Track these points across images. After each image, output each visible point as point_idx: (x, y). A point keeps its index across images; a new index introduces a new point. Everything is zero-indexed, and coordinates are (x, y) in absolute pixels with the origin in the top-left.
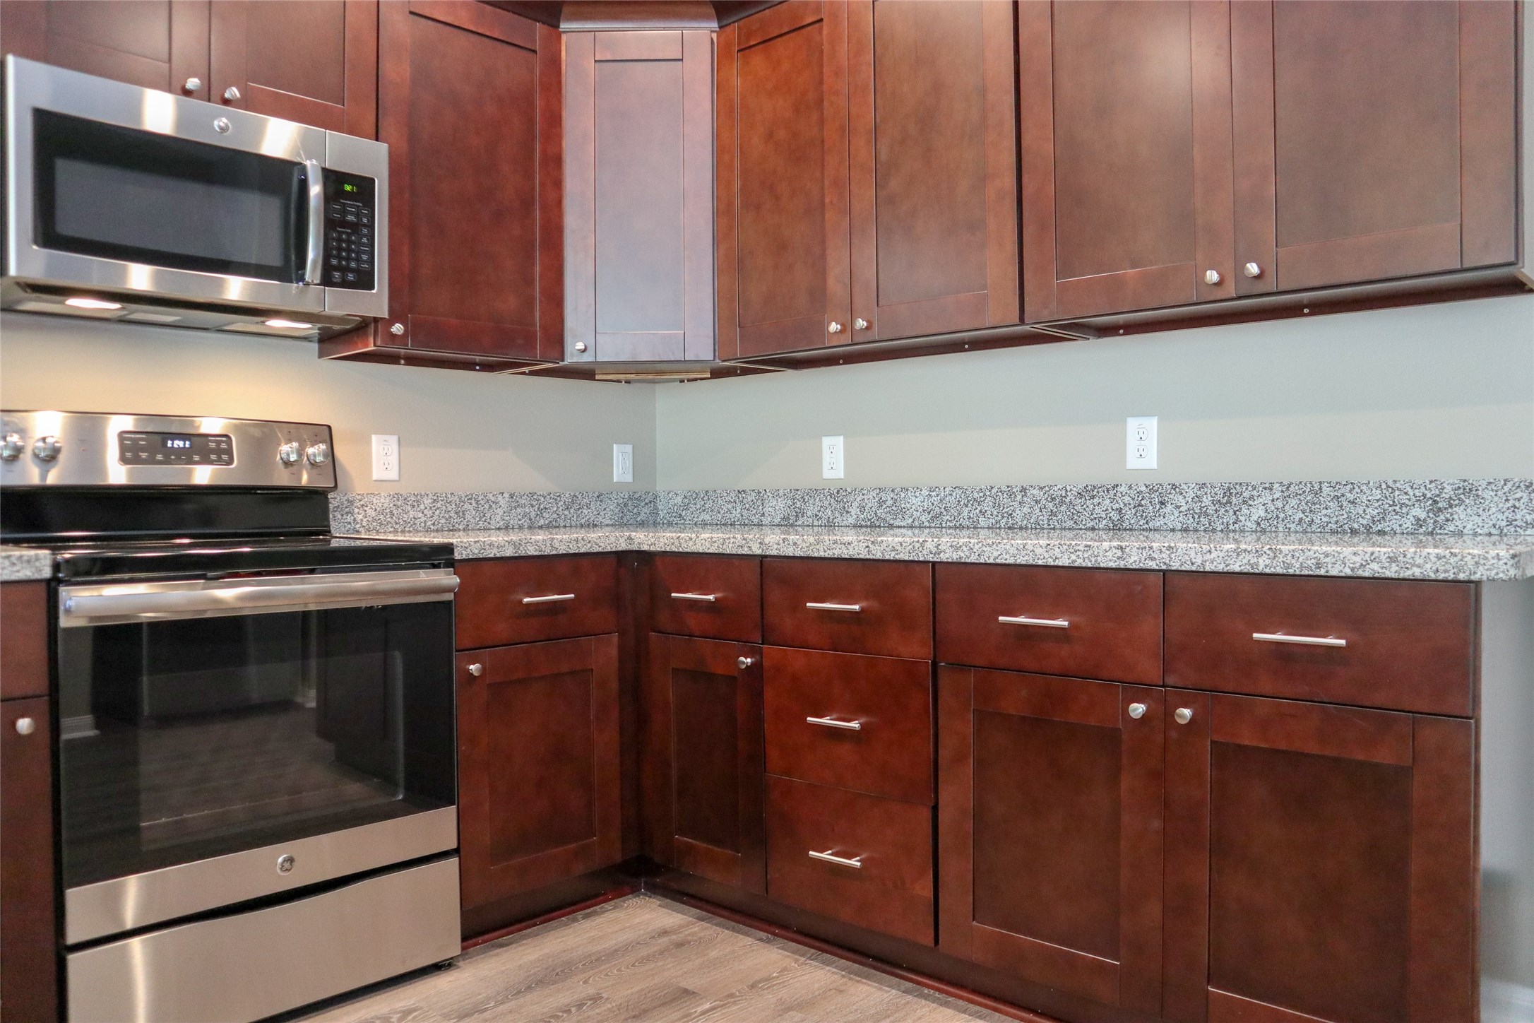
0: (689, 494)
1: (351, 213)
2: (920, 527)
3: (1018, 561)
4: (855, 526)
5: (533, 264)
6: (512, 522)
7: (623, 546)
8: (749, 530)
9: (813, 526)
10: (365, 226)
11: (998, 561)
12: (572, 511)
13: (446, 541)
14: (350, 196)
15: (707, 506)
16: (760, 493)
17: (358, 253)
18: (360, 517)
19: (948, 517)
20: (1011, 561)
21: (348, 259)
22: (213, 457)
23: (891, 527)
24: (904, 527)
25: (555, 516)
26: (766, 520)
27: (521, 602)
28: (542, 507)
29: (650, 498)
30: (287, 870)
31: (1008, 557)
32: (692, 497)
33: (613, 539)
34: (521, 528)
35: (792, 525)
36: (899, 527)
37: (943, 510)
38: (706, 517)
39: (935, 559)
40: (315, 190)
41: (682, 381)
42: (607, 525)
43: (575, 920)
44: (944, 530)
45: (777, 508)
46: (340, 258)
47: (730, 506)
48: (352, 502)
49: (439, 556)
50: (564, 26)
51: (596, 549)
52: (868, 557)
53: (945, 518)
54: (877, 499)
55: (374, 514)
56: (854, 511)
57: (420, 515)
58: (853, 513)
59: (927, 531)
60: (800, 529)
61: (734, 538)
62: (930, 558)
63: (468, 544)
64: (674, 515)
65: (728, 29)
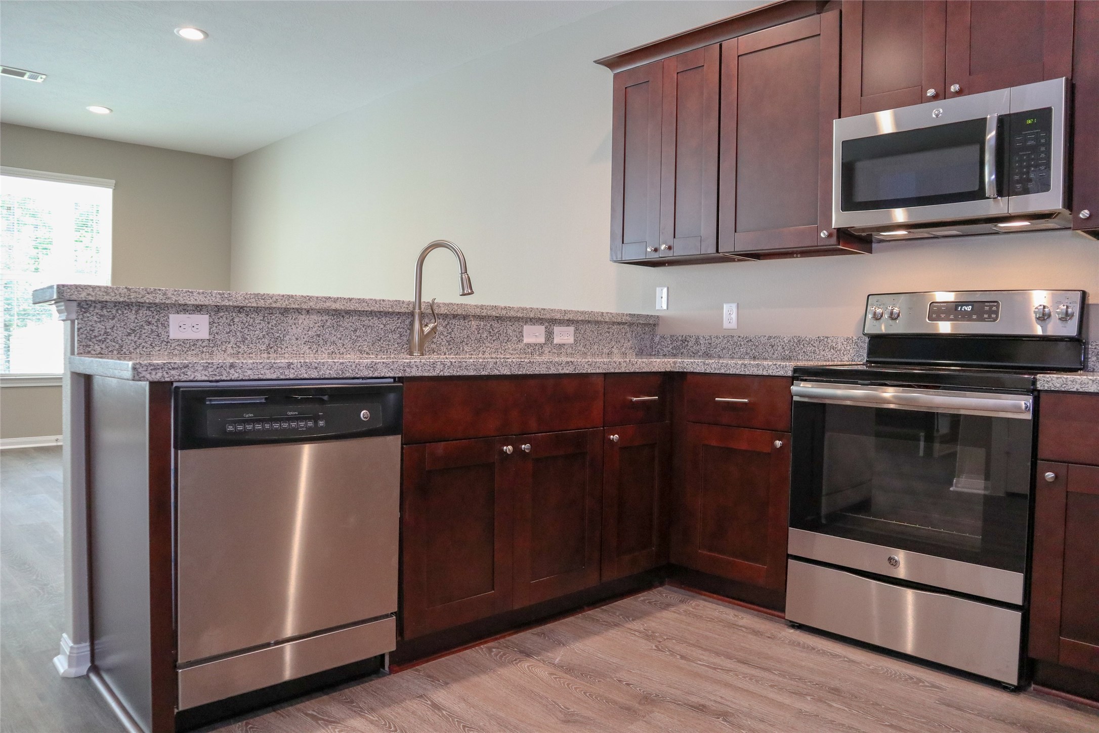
1: (1032, 139)
14: (1031, 126)
22: (986, 316)
40: (991, 135)
46: (1022, 173)
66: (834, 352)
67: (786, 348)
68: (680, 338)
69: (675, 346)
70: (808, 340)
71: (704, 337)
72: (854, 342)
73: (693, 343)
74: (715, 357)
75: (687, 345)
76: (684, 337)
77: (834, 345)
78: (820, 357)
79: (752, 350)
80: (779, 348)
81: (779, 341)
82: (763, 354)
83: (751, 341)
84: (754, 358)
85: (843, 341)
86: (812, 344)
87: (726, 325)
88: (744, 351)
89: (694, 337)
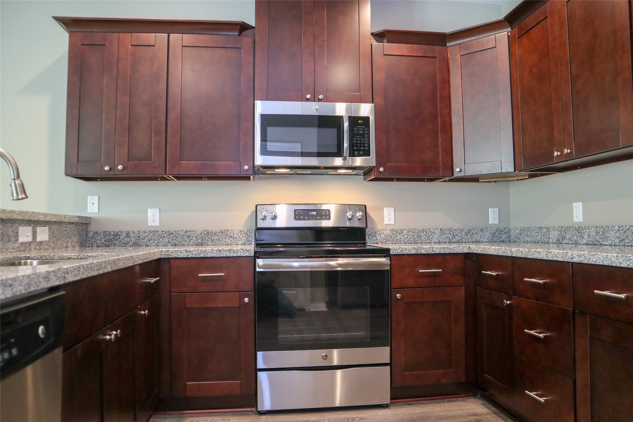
0: (522, 229)
1: (361, 130)
2: (615, 245)
3: (605, 264)
4: (586, 244)
5: (438, 139)
6: (441, 240)
8: (544, 245)
9: (569, 244)
10: (366, 134)
11: (596, 263)
12: (469, 236)
14: (360, 124)
15: (528, 234)
16: (548, 228)
17: (364, 144)
18: (379, 238)
19: (628, 241)
20: (601, 263)
21: (360, 146)
22: (324, 217)
23: (602, 245)
24: (608, 245)
25: (461, 238)
26: (551, 241)
27: (419, 271)
28: (455, 234)
29: (507, 230)
30: (325, 359)
32: (523, 230)
34: (445, 242)
35: (561, 243)
36: (605, 245)
37: (625, 237)
38: (528, 239)
39: (571, 261)
40: (346, 124)
41: (518, 180)
42: (485, 242)
43: (444, 402)
44: (626, 247)
45: (555, 235)
46: (357, 147)
47: (537, 234)
48: (375, 232)
49: (385, 252)
50: (448, 45)
51: (453, 252)
52: (547, 259)
53: (627, 241)
54: (595, 232)
55: (384, 237)
56: (586, 237)
57: (402, 237)
58: (585, 238)
60: (564, 245)
61: (502, 248)
62: (569, 260)
63: (395, 248)
64: (516, 238)
65: (514, 30)
66: (232, 239)
67: (198, 238)
68: (112, 233)
69: (107, 239)
70: (214, 232)
71: (133, 232)
72: (245, 232)
73: (124, 236)
74: (143, 246)
75: (119, 238)
76: (116, 232)
77: (232, 235)
78: (222, 243)
79: (173, 240)
80: (193, 238)
81: (194, 234)
82: (182, 242)
83: (172, 234)
84: (175, 245)
85: (238, 232)
86: (217, 235)
87: (150, 223)
88: (167, 241)
89: (125, 232)
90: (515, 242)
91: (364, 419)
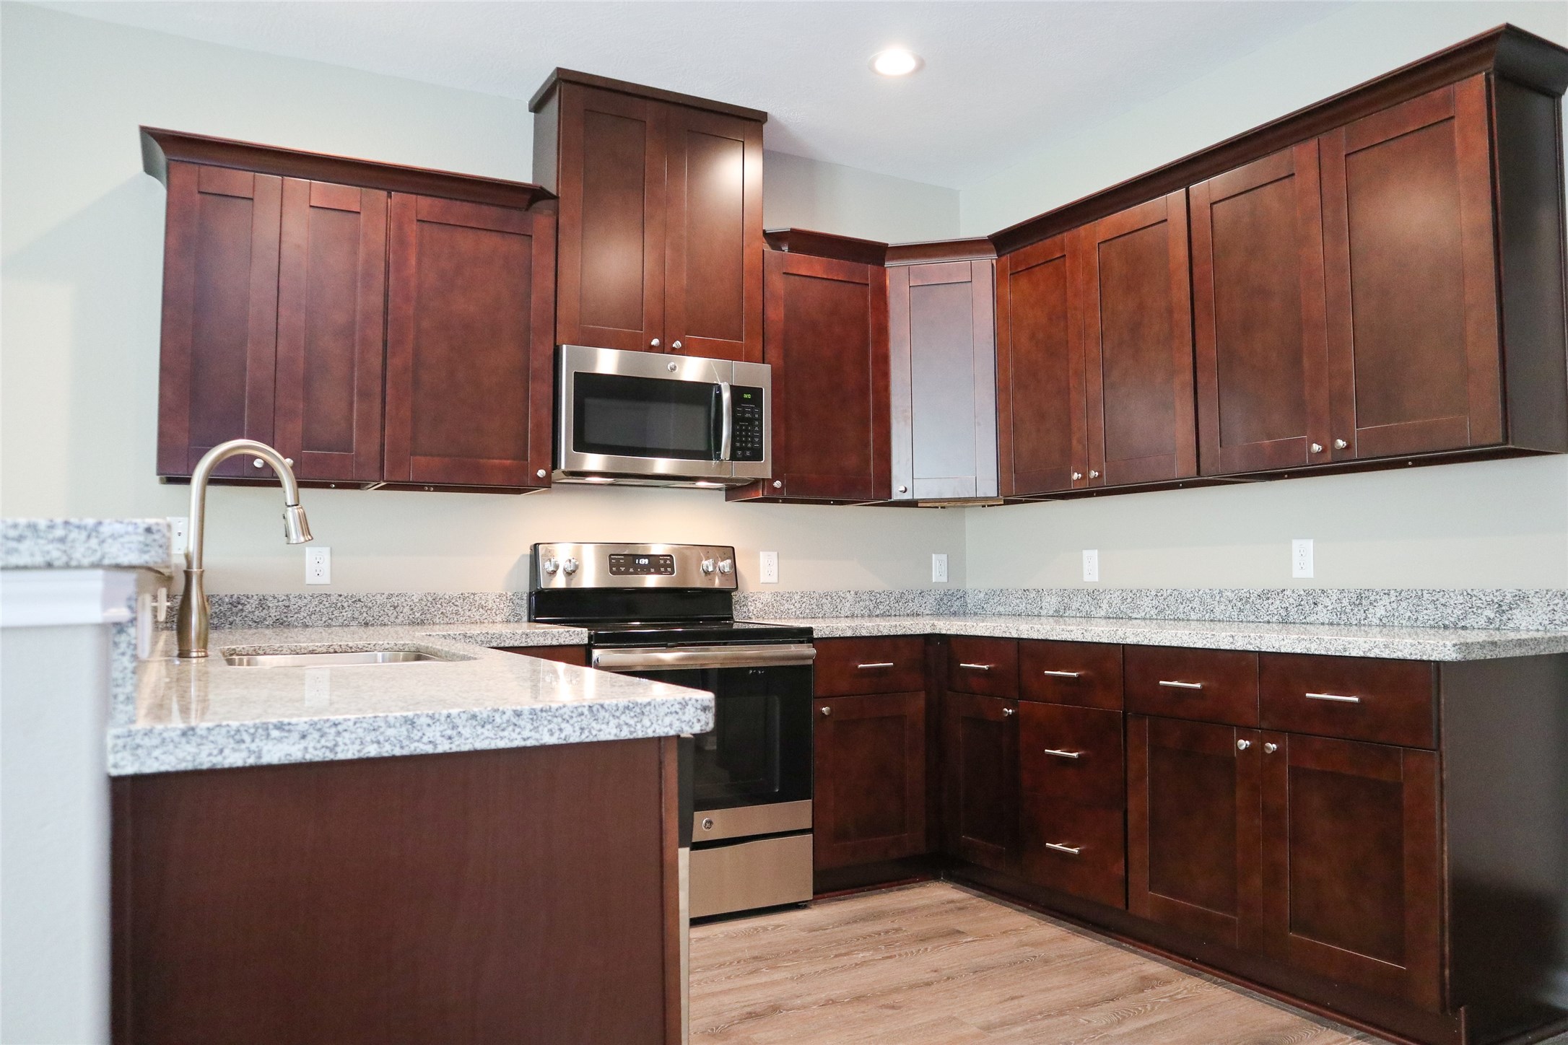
0: (989, 591)
1: (748, 412)
2: (1150, 619)
3: (1172, 645)
4: (1105, 618)
5: (868, 432)
6: (856, 612)
7: (928, 630)
8: (1032, 620)
9: (1076, 617)
10: (757, 420)
11: (1161, 644)
12: (900, 604)
13: (808, 626)
14: (747, 401)
15: (1002, 601)
16: (1039, 591)
17: (753, 437)
18: (752, 608)
19: (1169, 612)
20: (1168, 644)
21: (746, 442)
22: (662, 569)
23: (1130, 618)
24: (1139, 619)
25: (888, 608)
26: (1044, 612)
27: (857, 667)
28: (878, 601)
29: (960, 594)
30: (708, 828)
31: (1166, 641)
32: (991, 594)
33: (921, 626)
34: (862, 616)
35: (1061, 616)
36: (1136, 619)
37: (1166, 606)
38: (1001, 609)
39: (1123, 642)
40: (726, 400)
41: (984, 506)
42: (927, 615)
43: (892, 891)
44: (1167, 621)
45: (1051, 603)
46: (741, 442)
47: (1018, 601)
48: (746, 598)
49: (804, 635)
50: (887, 264)
51: (909, 632)
52: (1083, 640)
53: (1167, 613)
54: (1120, 597)
55: (761, 606)
56: (1105, 606)
57: (792, 607)
58: (1104, 608)
59: (1155, 622)
60: (1067, 619)
61: (1001, 626)
62: (1120, 641)
63: (823, 628)
64: (979, 607)
65: (1004, 258)
66: (484, 612)
67: (415, 609)
68: (227, 600)
69: (216, 613)
70: (447, 597)
71: (275, 598)
72: (509, 598)
73: (254, 606)
74: (296, 627)
75: (242, 610)
76: (235, 597)
77: (483, 603)
78: (464, 618)
79: (361, 614)
80: (405, 610)
81: (406, 600)
82: (380, 619)
83: (360, 600)
84: (366, 624)
85: (495, 597)
86: (453, 603)
87: (310, 579)
88: (349, 616)
89: (255, 597)
90: (976, 614)
91: (781, 926)
